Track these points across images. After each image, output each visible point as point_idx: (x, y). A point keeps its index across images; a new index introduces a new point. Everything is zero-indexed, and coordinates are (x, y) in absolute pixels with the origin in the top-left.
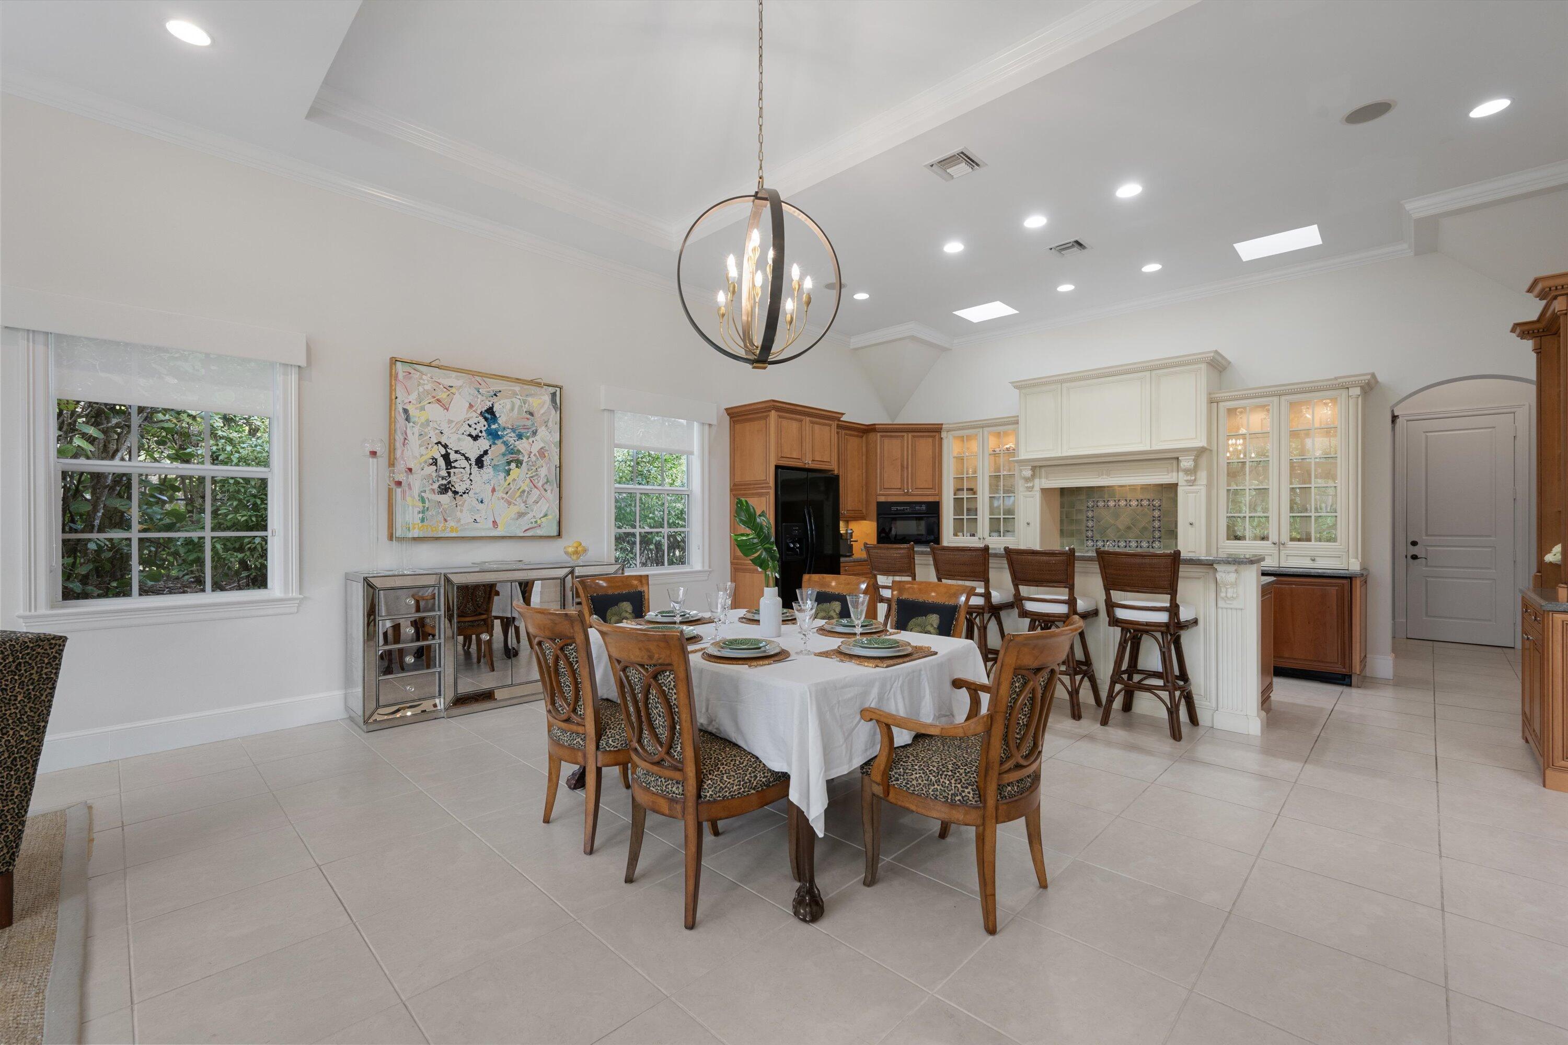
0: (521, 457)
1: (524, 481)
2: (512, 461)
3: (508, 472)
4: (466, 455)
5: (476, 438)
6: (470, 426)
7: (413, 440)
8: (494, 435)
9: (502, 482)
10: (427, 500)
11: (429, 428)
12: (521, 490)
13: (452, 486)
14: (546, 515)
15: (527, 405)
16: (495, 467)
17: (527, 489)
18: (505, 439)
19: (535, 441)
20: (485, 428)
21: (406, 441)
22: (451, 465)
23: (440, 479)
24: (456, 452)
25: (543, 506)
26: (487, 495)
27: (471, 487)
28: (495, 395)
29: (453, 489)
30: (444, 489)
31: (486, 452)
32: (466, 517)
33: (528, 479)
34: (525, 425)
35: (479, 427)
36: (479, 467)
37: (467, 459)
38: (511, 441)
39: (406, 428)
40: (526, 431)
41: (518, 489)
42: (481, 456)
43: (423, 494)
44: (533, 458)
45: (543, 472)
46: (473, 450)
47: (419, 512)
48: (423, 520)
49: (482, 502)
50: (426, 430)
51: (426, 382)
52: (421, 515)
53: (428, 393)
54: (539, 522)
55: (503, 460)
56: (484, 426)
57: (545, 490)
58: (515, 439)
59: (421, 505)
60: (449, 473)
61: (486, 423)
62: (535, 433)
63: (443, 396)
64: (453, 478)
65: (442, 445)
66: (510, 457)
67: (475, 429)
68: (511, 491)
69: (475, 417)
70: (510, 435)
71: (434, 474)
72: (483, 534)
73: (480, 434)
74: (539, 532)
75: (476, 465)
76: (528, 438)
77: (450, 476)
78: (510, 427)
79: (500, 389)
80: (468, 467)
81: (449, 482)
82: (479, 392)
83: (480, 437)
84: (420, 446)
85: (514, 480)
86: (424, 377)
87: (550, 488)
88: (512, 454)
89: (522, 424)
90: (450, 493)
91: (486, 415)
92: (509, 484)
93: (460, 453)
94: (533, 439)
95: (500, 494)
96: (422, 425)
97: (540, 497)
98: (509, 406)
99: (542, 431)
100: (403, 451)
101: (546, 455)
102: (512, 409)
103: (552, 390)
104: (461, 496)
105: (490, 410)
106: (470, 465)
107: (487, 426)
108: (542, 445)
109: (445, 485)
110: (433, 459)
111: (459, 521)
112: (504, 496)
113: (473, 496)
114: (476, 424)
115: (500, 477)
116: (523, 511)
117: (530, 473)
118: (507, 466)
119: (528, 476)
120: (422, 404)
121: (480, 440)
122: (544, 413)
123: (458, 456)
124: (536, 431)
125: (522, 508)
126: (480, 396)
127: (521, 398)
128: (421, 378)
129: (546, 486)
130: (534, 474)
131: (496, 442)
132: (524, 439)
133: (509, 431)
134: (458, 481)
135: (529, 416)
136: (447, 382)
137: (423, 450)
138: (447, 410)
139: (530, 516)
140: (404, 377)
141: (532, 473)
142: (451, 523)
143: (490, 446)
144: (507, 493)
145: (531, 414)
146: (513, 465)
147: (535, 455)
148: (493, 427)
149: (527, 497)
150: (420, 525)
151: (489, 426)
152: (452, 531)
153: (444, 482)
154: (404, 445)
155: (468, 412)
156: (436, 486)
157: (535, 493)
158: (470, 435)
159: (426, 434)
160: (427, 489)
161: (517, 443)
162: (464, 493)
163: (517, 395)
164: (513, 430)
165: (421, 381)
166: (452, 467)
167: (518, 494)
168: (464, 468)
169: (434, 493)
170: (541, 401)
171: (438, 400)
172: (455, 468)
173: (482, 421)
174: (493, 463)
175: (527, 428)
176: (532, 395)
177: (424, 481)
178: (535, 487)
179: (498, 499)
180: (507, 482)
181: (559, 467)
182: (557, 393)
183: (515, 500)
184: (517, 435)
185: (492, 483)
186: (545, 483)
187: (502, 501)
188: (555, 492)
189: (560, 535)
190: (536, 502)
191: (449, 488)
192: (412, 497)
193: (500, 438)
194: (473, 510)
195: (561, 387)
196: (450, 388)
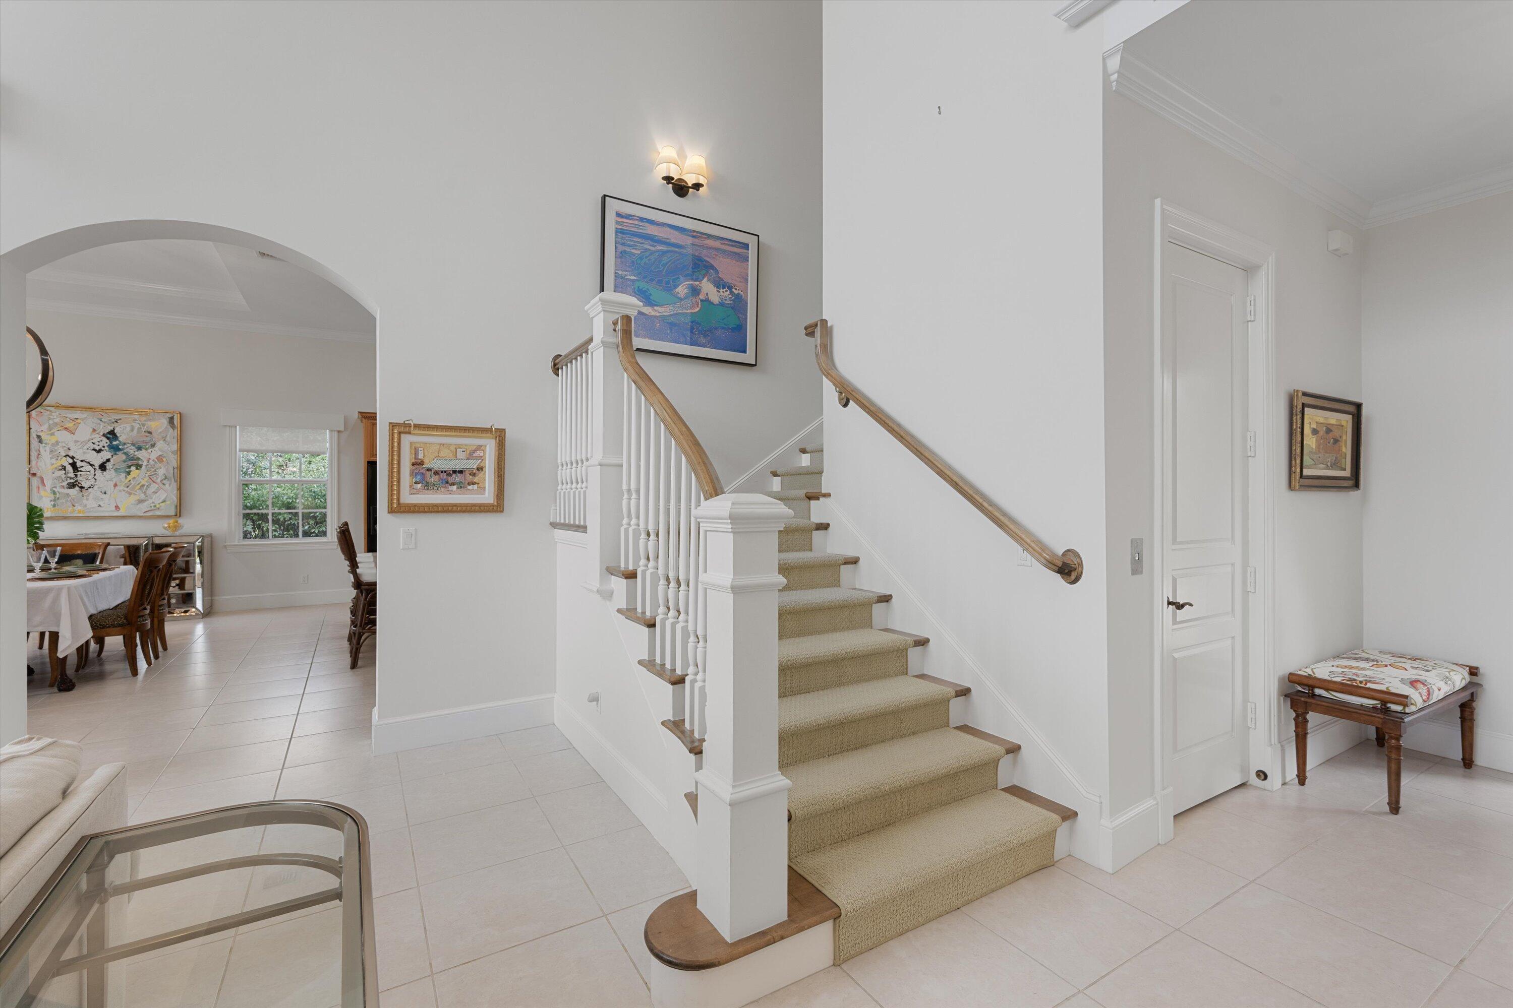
0: (140, 462)
1: (143, 479)
2: (132, 465)
3: (129, 473)
4: (91, 463)
5: (99, 451)
6: (94, 444)
7: (46, 455)
8: (115, 449)
9: (123, 480)
10: (57, 493)
11: (59, 447)
12: (140, 485)
13: (79, 483)
14: (164, 501)
15: (145, 427)
16: (116, 470)
17: (146, 484)
18: (125, 451)
19: (153, 451)
20: (108, 444)
21: (40, 456)
23: (69, 479)
24: (82, 461)
25: (162, 495)
26: (109, 488)
27: (95, 483)
28: (116, 422)
29: (80, 485)
30: (72, 486)
31: (108, 460)
32: (91, 503)
33: (147, 478)
35: (101, 444)
36: (102, 470)
37: (92, 465)
38: (132, 452)
39: (39, 447)
40: (145, 444)
41: (138, 484)
42: (104, 463)
43: (54, 489)
44: (151, 462)
45: (161, 472)
46: (97, 459)
47: (51, 501)
48: (54, 506)
49: (105, 493)
50: (56, 448)
51: (55, 417)
52: (53, 503)
53: (56, 424)
54: (158, 506)
55: (125, 465)
57: (164, 484)
58: (134, 450)
59: (52, 496)
60: (76, 476)
61: (108, 441)
62: (153, 446)
63: (70, 425)
64: (79, 478)
65: (70, 457)
66: (130, 463)
67: (99, 445)
68: (132, 485)
69: (97, 438)
70: (130, 448)
71: (63, 476)
72: (107, 514)
73: (103, 449)
74: (158, 513)
75: (99, 469)
76: (146, 449)
78: (129, 442)
79: (120, 417)
80: (92, 470)
81: (76, 481)
82: (101, 420)
84: (51, 458)
85: (134, 478)
86: (53, 414)
87: (168, 482)
88: (132, 460)
89: (143, 440)
91: (109, 436)
92: (130, 481)
93: (85, 462)
94: (152, 449)
95: (121, 487)
96: (53, 445)
97: (159, 489)
98: (128, 429)
99: (160, 444)
100: (37, 462)
101: (164, 460)
102: (132, 430)
103: (171, 415)
105: (112, 432)
106: (95, 469)
107: (109, 443)
108: (160, 453)
109: (73, 483)
110: (62, 466)
111: (86, 506)
112: (125, 489)
113: (98, 489)
114: (99, 442)
115: (121, 477)
116: (143, 499)
117: (148, 473)
118: (127, 469)
119: (147, 475)
120: (52, 431)
121: (102, 453)
122: (161, 432)
123: (84, 464)
124: (155, 444)
125: (142, 496)
126: (102, 423)
127: (139, 422)
128: (51, 415)
129: (164, 482)
130: (153, 473)
131: (117, 453)
132: (143, 451)
133: (129, 445)
134: (85, 480)
135: (147, 435)
136: (73, 416)
137: (54, 461)
138: (73, 434)
139: (150, 501)
140: (37, 415)
141: (150, 473)
142: (78, 507)
143: (112, 456)
144: (128, 487)
145: (150, 433)
146: (133, 468)
147: (153, 460)
148: (115, 443)
149: (147, 489)
150: (52, 509)
151: (111, 442)
152: (80, 513)
153: (72, 481)
154: (38, 458)
155: (91, 434)
156: (65, 484)
157: (154, 487)
158: (94, 450)
159: (56, 450)
160: (58, 486)
161: (136, 453)
162: (90, 488)
163: (136, 420)
164: (133, 444)
165: (51, 417)
166: (78, 471)
167: (138, 487)
168: (89, 471)
169: (64, 488)
170: (159, 425)
171: (65, 428)
172: (81, 471)
173: (105, 440)
174: (115, 467)
175: (144, 442)
176: (150, 420)
177: (55, 480)
178: (154, 482)
179: (120, 491)
180: (128, 480)
181: (179, 468)
182: (175, 417)
183: (136, 491)
184: (136, 448)
185: (114, 480)
186: (165, 479)
187: (124, 493)
188: (175, 485)
189: (179, 513)
190: (155, 493)
191: (76, 484)
192: (45, 490)
193: (121, 450)
194: (96, 499)
195: (180, 413)
196: (75, 420)
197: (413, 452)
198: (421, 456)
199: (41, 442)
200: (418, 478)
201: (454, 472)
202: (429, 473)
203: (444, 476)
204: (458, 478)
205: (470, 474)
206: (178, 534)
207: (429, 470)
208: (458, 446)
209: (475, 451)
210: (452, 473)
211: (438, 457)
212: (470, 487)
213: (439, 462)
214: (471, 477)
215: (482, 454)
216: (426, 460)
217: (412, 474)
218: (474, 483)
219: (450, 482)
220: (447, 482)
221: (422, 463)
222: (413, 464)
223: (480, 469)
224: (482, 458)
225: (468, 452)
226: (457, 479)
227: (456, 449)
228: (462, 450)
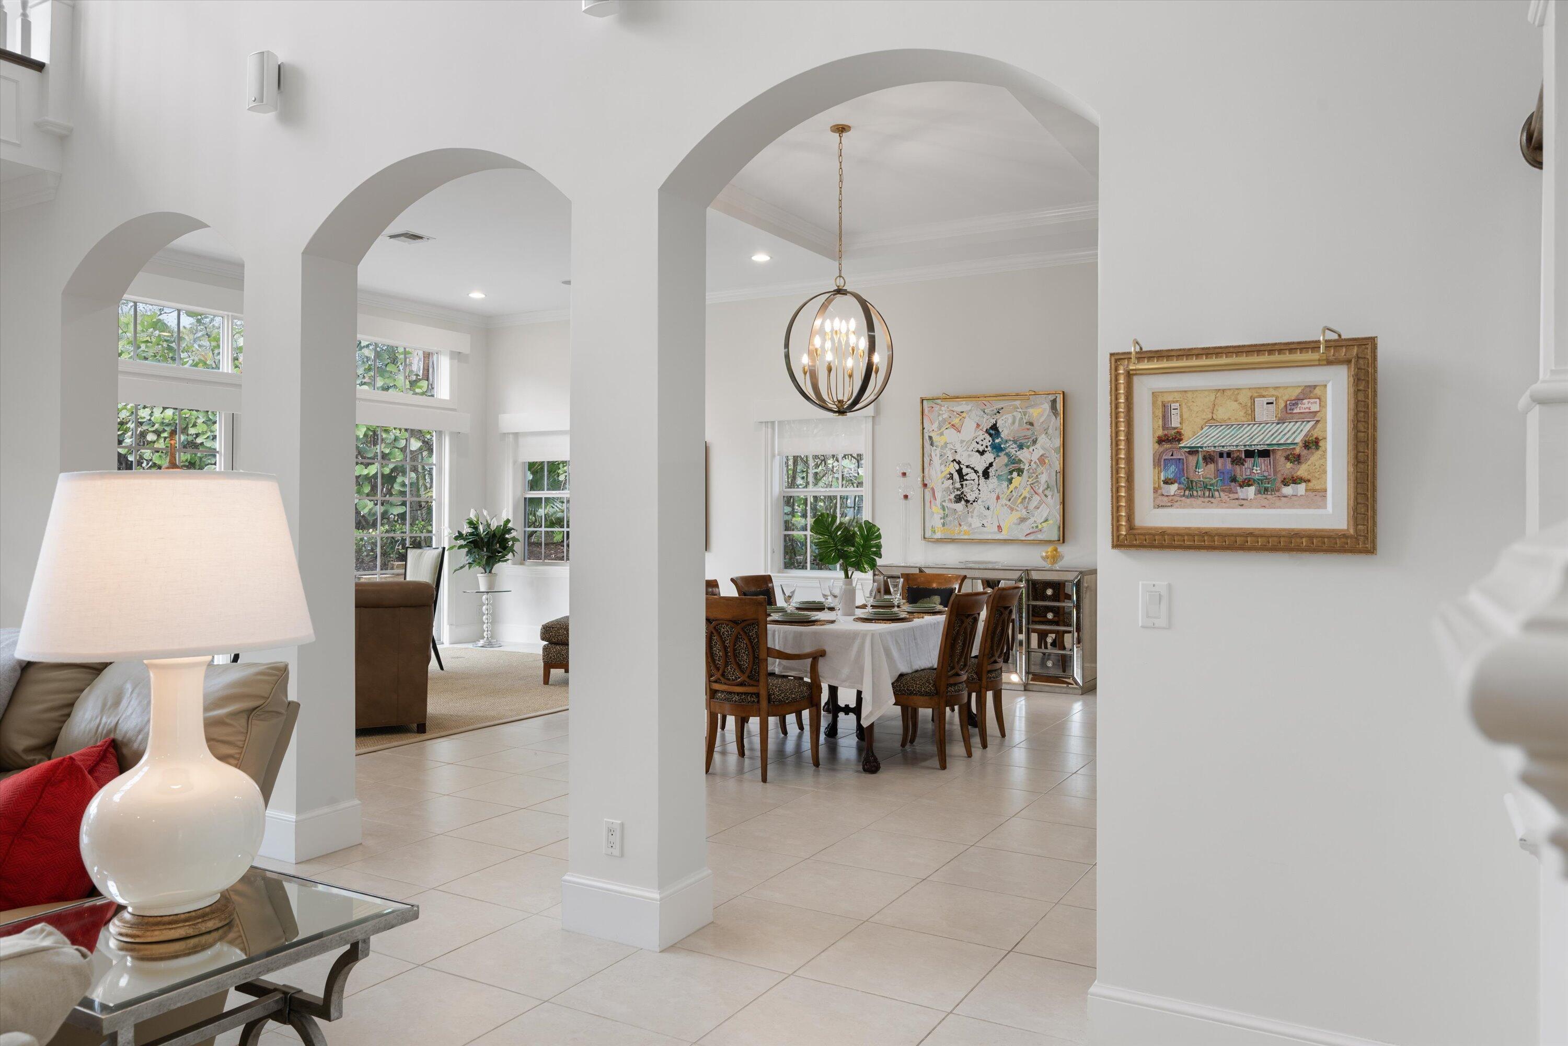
0: (1022, 466)
1: (1025, 489)
2: (1014, 471)
3: (1010, 481)
4: (975, 469)
5: (982, 453)
6: (978, 443)
7: (936, 460)
8: (997, 449)
9: (1005, 490)
10: (946, 509)
11: (947, 449)
12: (1022, 497)
13: (965, 495)
14: (1046, 520)
15: (1027, 417)
16: (999, 477)
17: (1028, 496)
18: (1007, 451)
19: (1035, 449)
20: (990, 443)
21: (931, 462)
22: (963, 478)
23: (956, 490)
24: (967, 467)
25: (1044, 512)
26: (992, 502)
27: (979, 496)
28: (998, 412)
29: (965, 498)
30: (959, 499)
31: (991, 465)
32: (976, 522)
33: (1029, 486)
34: (1025, 436)
35: (985, 443)
36: (985, 478)
37: (976, 472)
38: (1013, 451)
39: (931, 451)
40: (1027, 441)
42: (987, 468)
43: (944, 503)
44: (1033, 466)
45: (1043, 478)
46: (980, 463)
47: (941, 518)
48: (944, 525)
49: (988, 509)
50: (945, 451)
51: (944, 412)
52: (942, 521)
53: (944, 420)
54: (1040, 527)
55: (1006, 471)
56: (989, 441)
57: (1046, 496)
58: (1016, 449)
59: (942, 512)
60: (962, 485)
61: (990, 439)
62: (1035, 442)
63: (956, 421)
64: (965, 489)
65: (956, 462)
66: (1012, 467)
67: (982, 445)
68: (1013, 498)
69: (981, 435)
70: (1012, 447)
71: (951, 487)
72: (990, 537)
73: (986, 449)
74: (1040, 537)
75: (983, 476)
76: (1028, 447)
77: (962, 487)
78: (1012, 439)
79: (1002, 406)
80: (977, 478)
81: (962, 493)
82: (984, 412)
83: (986, 451)
84: (941, 464)
85: (1016, 488)
86: (943, 409)
87: (1051, 493)
88: (1014, 464)
90: (963, 502)
91: (991, 431)
92: (1011, 492)
93: (970, 467)
94: (1033, 447)
95: (1003, 501)
96: (942, 448)
97: (1041, 502)
98: (1010, 421)
99: (1042, 439)
100: (929, 470)
101: (1047, 461)
102: (1014, 423)
103: (1051, 397)
104: (972, 504)
105: (994, 427)
106: (979, 476)
107: (991, 441)
108: (1042, 452)
109: (959, 495)
110: (950, 474)
111: (970, 525)
112: (1008, 503)
113: (981, 503)
114: (982, 440)
115: (1003, 486)
116: (1025, 517)
117: (1030, 480)
118: (1009, 475)
119: (1028, 483)
120: (941, 431)
121: (986, 455)
122: (1042, 422)
123: (969, 470)
124: (1037, 439)
125: (1024, 513)
126: (985, 416)
127: (1020, 410)
128: (941, 410)
129: (1047, 492)
130: (1034, 481)
131: (1000, 454)
132: (1025, 449)
133: (1011, 443)
134: (969, 491)
135: (1029, 427)
136: (959, 409)
137: (943, 468)
138: (960, 432)
139: (1032, 520)
140: (929, 411)
141: (1032, 480)
142: (965, 528)
143: (995, 458)
144: (1010, 500)
145: (1031, 424)
146: (1015, 474)
147: (1035, 463)
148: (997, 441)
149: (1028, 503)
150: (942, 529)
151: (993, 441)
152: (965, 534)
153: (959, 493)
154: (930, 465)
155: (975, 431)
156: (952, 496)
157: (1036, 499)
158: (978, 451)
159: (945, 454)
160: (947, 499)
161: (1018, 453)
162: (974, 501)
163: (1018, 408)
164: (1015, 442)
165: (941, 412)
166: (964, 480)
167: (1020, 500)
168: (974, 480)
169: (951, 501)
170: (1040, 412)
171: (953, 425)
172: (967, 480)
173: (988, 438)
174: (998, 473)
175: (1027, 438)
176: (1031, 406)
177: (944, 493)
178: (1036, 493)
179: (1002, 506)
180: (1010, 490)
181: (1062, 472)
182: (1058, 399)
183: (1018, 506)
184: (1018, 446)
185: (997, 491)
186: (1047, 489)
187: (1005, 507)
188: (1058, 497)
189: (1063, 539)
190: (1037, 508)
191: (962, 497)
192: (936, 506)
193: (1003, 451)
194: (981, 516)
195: (1063, 392)
196: (961, 414)
197: (1159, 413)
198: (1175, 423)
199: (932, 444)
200: (1171, 472)
201: (1250, 454)
202: (1192, 460)
203: (1225, 464)
204: (1258, 468)
205: (1287, 458)
206: (1058, 568)
207: (1193, 451)
208: (1258, 392)
209: (1296, 401)
210: (1243, 456)
211: (1212, 422)
212: (1287, 490)
213: (1214, 432)
214: (1289, 465)
215: (1315, 408)
216: (1187, 431)
217: (1160, 462)
218: (1296, 481)
219: (1240, 479)
220: (1234, 480)
221: (1177, 438)
222: (1161, 441)
223: (1312, 444)
224: (1315, 417)
225: (1282, 405)
226: (1257, 470)
227: (1253, 399)
228: (1266, 400)
